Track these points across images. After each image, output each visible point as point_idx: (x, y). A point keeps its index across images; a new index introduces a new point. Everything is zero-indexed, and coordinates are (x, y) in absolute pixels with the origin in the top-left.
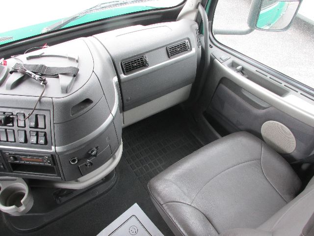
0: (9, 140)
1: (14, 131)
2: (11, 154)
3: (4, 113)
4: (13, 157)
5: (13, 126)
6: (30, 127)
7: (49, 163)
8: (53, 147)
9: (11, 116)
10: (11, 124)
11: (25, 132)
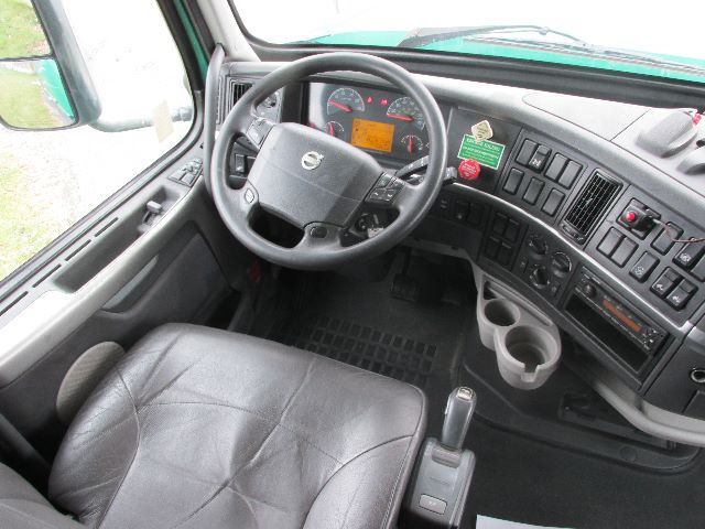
0: (614, 257)
1: (637, 247)
2: (593, 282)
3: (646, 208)
4: (593, 287)
5: (643, 239)
6: (674, 261)
7: (649, 344)
8: (687, 324)
9: (655, 221)
10: (641, 234)
11: (658, 262)
